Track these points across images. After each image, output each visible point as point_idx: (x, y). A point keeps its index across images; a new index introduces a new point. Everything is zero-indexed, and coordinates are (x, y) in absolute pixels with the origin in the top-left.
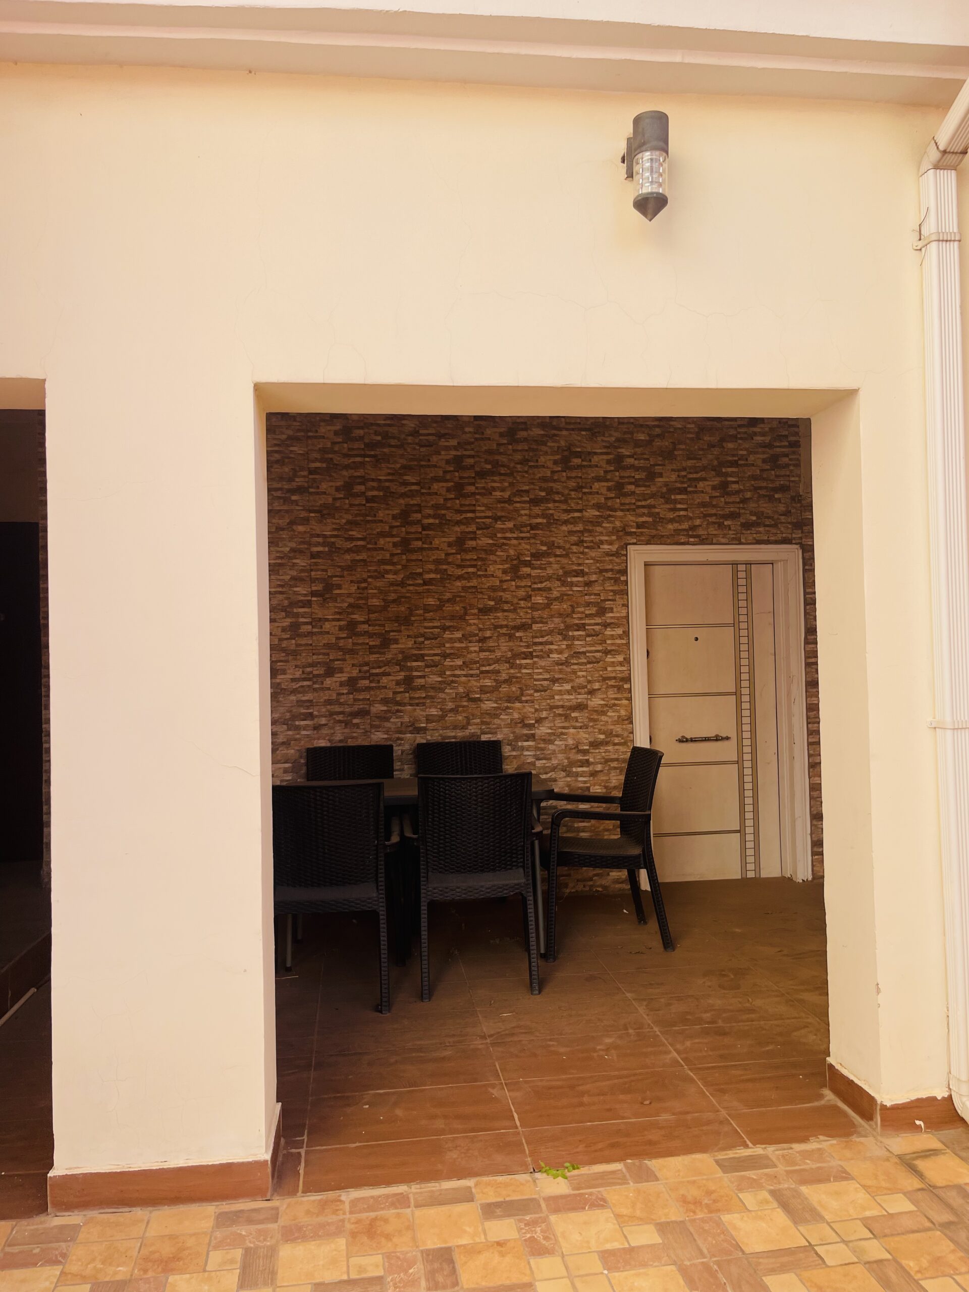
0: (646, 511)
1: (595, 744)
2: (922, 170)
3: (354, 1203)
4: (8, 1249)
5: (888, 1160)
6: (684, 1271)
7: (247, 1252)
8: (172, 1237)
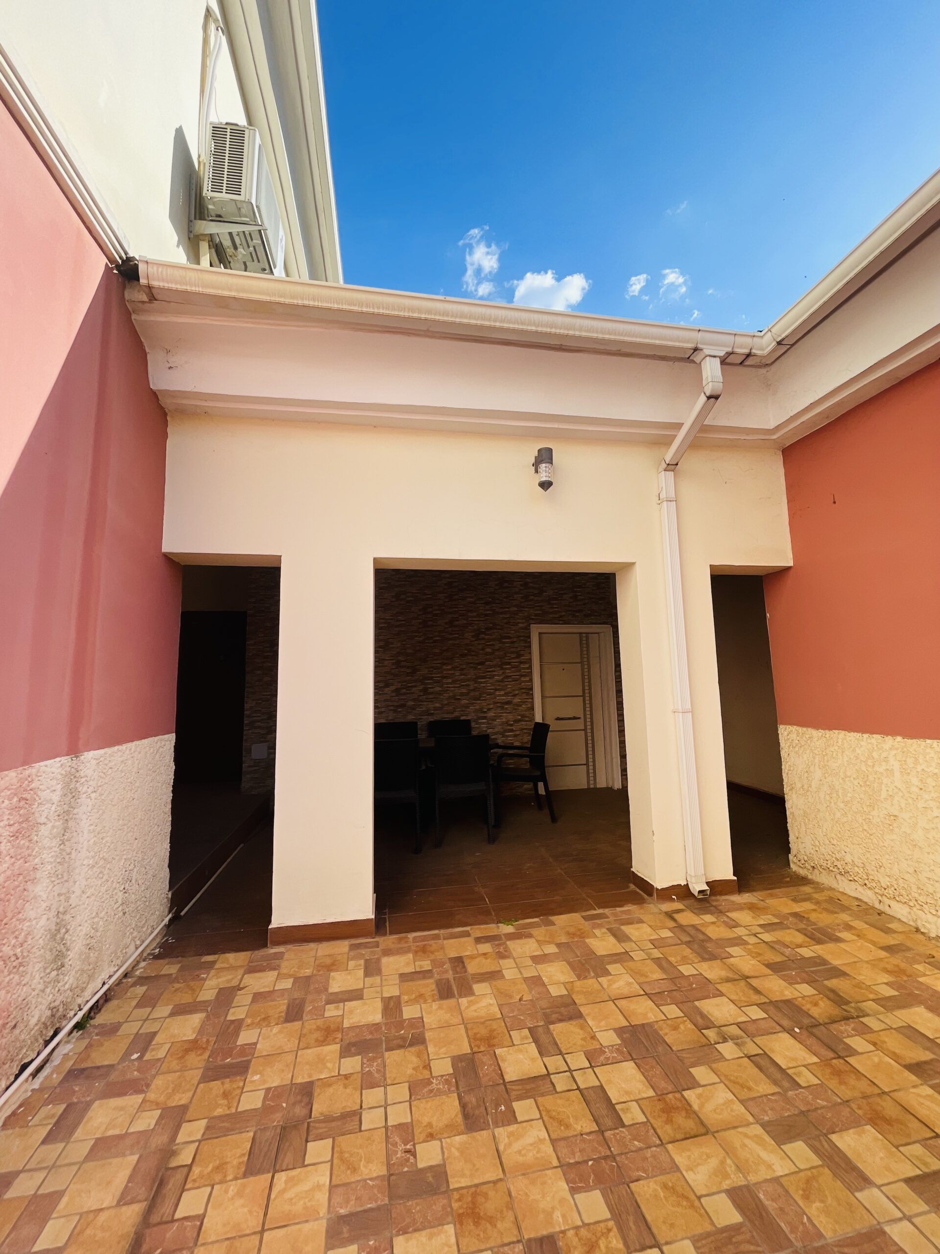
0: (538, 608)
1: (517, 721)
2: (660, 471)
3: (415, 938)
4: (251, 964)
5: (660, 914)
6: (569, 963)
7: (366, 961)
8: (329, 956)
